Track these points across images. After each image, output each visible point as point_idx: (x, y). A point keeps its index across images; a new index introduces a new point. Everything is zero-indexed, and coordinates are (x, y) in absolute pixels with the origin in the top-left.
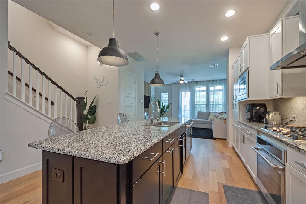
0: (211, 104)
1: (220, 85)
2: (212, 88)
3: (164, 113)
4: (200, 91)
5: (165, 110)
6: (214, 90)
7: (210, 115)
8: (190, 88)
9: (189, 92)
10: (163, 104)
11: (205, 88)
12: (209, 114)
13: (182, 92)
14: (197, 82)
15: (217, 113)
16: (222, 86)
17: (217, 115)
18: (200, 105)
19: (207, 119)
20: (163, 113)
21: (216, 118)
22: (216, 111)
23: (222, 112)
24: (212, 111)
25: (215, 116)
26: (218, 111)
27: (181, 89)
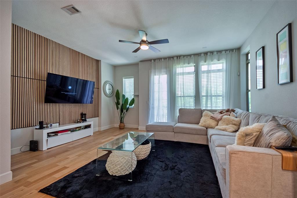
0: (204, 96)
1: (219, 60)
2: (204, 67)
3: (127, 111)
4: (183, 74)
5: (128, 106)
6: (208, 70)
7: (202, 116)
8: (166, 68)
9: (166, 75)
10: (124, 96)
11: (191, 68)
12: (201, 113)
13: (155, 76)
14: (179, 57)
15: (215, 111)
16: (223, 63)
17: (218, 116)
18: (184, 96)
19: (198, 124)
20: (125, 111)
21: (216, 123)
22: (211, 107)
23: (228, 111)
24: (204, 108)
25: (212, 118)
26: (216, 107)
27: (153, 71)
